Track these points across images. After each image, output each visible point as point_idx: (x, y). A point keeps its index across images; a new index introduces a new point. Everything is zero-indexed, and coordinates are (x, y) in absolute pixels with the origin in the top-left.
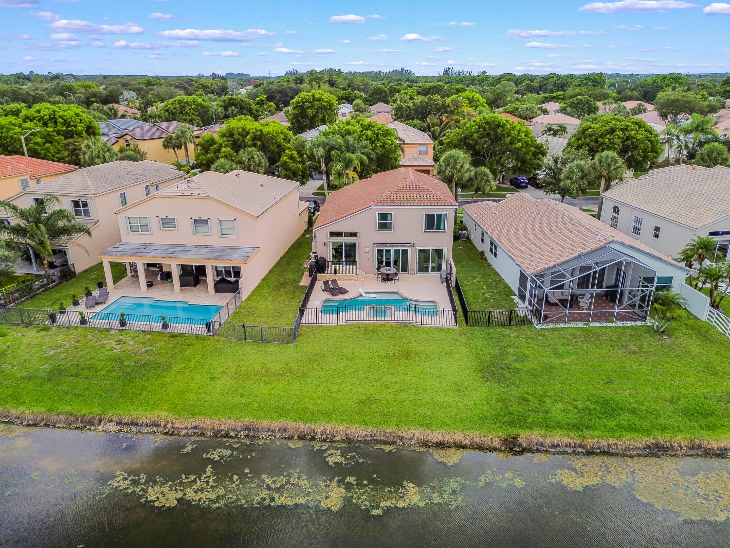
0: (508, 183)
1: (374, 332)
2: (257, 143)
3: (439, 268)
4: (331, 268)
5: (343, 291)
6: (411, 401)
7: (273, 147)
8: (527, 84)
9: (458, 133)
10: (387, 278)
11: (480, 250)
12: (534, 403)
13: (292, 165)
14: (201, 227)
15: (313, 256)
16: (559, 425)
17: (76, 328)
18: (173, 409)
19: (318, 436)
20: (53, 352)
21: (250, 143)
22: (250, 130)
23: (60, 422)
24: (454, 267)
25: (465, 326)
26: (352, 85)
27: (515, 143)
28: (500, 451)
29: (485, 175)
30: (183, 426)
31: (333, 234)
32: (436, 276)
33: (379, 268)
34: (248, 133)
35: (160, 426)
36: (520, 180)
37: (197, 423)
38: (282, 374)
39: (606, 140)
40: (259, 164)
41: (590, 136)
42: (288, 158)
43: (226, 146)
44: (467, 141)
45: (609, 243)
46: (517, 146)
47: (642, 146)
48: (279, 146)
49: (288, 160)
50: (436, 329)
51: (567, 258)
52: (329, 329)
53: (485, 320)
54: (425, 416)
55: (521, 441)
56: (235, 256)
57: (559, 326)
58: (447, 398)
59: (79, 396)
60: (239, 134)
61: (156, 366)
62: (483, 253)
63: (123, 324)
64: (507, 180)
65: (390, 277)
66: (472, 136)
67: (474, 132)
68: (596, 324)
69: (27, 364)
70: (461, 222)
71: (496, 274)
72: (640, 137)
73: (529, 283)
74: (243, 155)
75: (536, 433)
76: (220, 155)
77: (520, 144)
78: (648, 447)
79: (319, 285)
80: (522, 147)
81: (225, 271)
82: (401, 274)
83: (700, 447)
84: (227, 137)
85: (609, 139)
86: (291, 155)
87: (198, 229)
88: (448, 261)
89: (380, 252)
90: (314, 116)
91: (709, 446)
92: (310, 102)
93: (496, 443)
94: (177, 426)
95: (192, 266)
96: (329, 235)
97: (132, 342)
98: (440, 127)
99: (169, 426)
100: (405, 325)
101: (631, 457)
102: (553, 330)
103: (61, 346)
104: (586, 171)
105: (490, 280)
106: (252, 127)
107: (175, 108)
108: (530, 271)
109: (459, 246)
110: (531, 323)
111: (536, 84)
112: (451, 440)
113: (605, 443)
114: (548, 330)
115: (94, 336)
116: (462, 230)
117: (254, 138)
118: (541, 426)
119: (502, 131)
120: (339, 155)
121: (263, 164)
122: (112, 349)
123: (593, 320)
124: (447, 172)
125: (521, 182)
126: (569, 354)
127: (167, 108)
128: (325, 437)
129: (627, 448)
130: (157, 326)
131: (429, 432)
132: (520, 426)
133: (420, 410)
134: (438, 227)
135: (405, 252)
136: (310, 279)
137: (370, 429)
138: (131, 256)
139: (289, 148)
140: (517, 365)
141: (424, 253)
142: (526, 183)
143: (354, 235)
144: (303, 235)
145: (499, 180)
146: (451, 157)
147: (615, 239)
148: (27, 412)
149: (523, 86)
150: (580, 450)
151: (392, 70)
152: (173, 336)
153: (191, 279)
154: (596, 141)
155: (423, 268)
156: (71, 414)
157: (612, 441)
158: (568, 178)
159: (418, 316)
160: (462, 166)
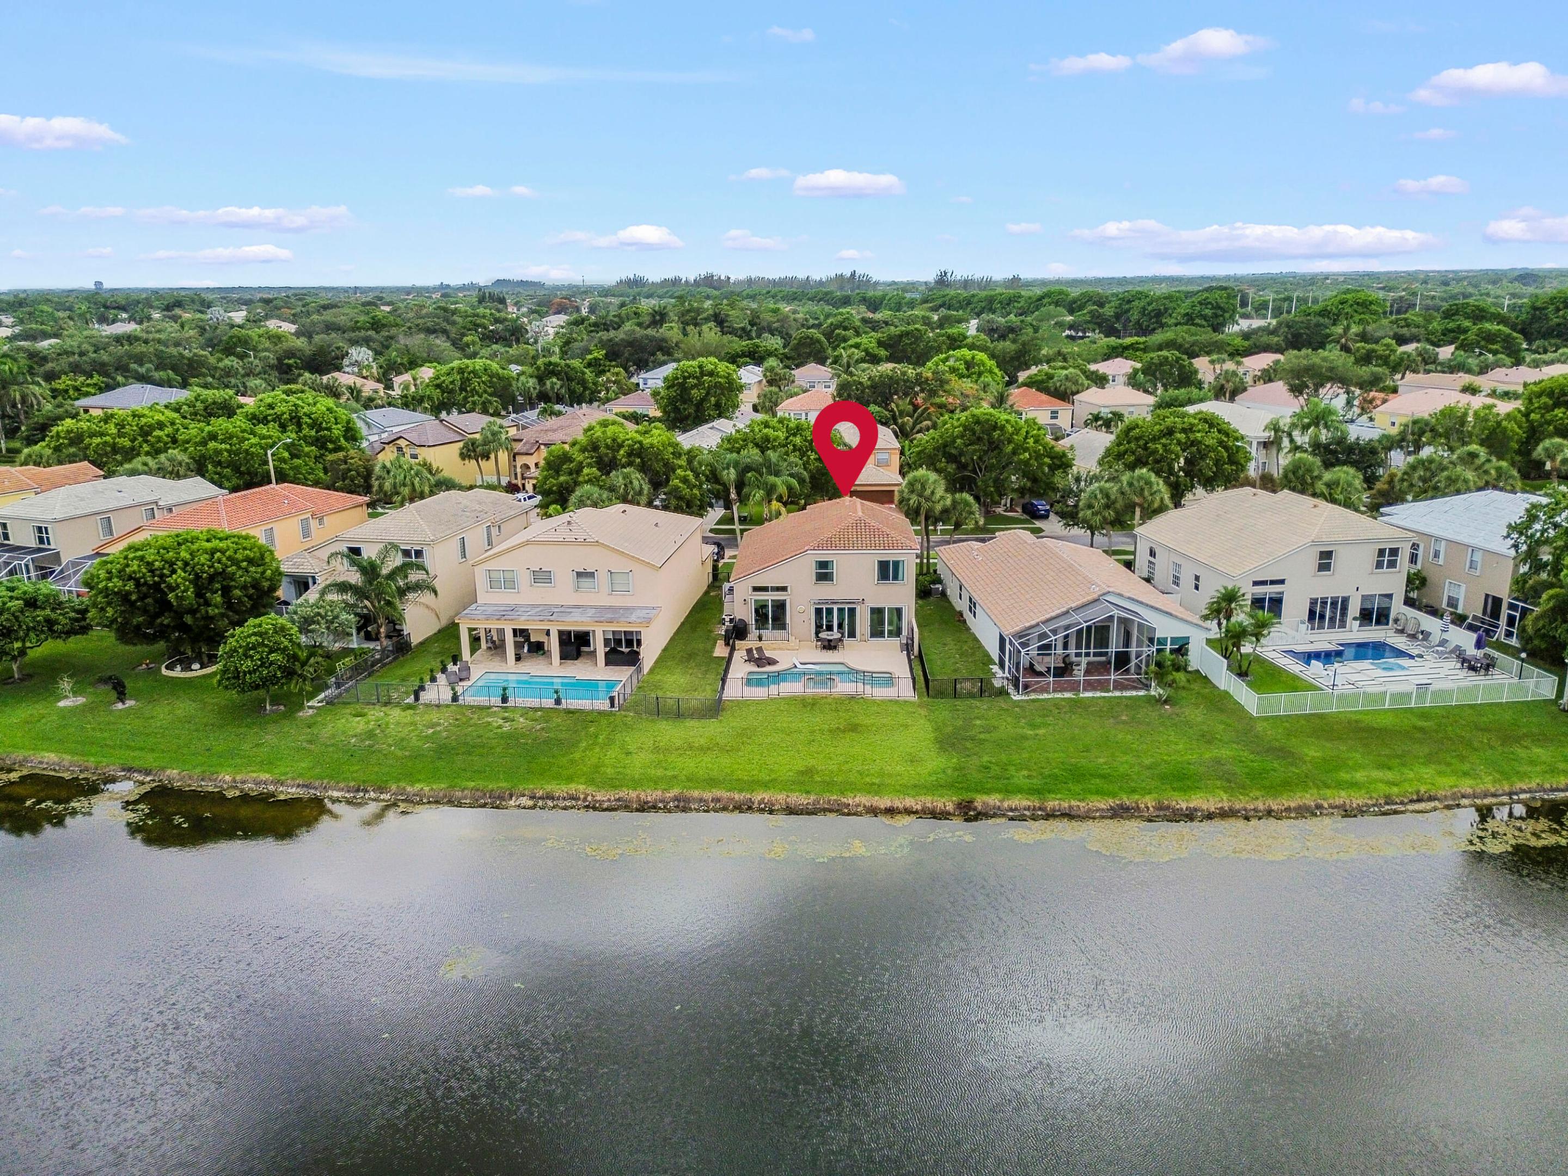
0: (1019, 509)
1: (813, 704)
2: (634, 461)
3: (898, 633)
4: (753, 633)
5: (772, 662)
6: (858, 771)
7: (658, 466)
8: (1091, 312)
9: (933, 439)
10: (830, 646)
11: (958, 609)
12: (996, 770)
13: (686, 491)
14: (585, 582)
15: (727, 619)
16: (1020, 790)
17: (448, 706)
18: (591, 782)
19: (756, 805)
20: (431, 731)
21: (624, 460)
22: (624, 442)
23: (465, 798)
24: (916, 629)
25: (925, 699)
26: (758, 321)
27: (1021, 454)
28: (954, 815)
29: (967, 504)
30: (605, 799)
31: (756, 589)
32: (895, 642)
33: (817, 633)
34: (621, 446)
35: (578, 799)
36: (1036, 506)
37: (621, 794)
38: (709, 749)
39: (1159, 446)
40: (640, 493)
41: (1137, 439)
42: (681, 481)
43: (590, 466)
44: (947, 449)
45: (1104, 594)
46: (1022, 457)
47: (1212, 455)
48: (666, 464)
49: (680, 485)
50: (891, 701)
51: (1053, 614)
52: (759, 703)
53: (950, 690)
54: (874, 784)
55: (976, 804)
56: (633, 618)
57: (1041, 697)
58: (898, 768)
59: (480, 772)
60: (607, 447)
61: (560, 742)
62: (961, 614)
63: (505, 699)
64: (1017, 506)
65: (832, 644)
66: (954, 442)
67: (957, 437)
68: (1089, 694)
69: (404, 743)
70: (935, 571)
71: (976, 640)
72: (1210, 441)
73: (1008, 646)
74: (617, 478)
75: (993, 797)
76: (581, 479)
77: (1027, 455)
78: (1112, 808)
79: (740, 655)
80: (1030, 459)
81: (614, 639)
82: (847, 640)
83: (1168, 808)
84: (589, 451)
85: (1164, 445)
86: (685, 476)
87: (581, 585)
88: (909, 623)
89: (818, 612)
90: (703, 400)
91: (1178, 807)
92: (697, 378)
93: (950, 807)
94: (598, 798)
95: (570, 632)
96: (750, 589)
97: (521, 720)
98: (912, 417)
99: (589, 798)
100: (852, 698)
101: (1094, 818)
102: (1033, 701)
103: (439, 724)
104: (1113, 497)
105: (965, 647)
106: (627, 437)
107: (452, 382)
108: (1009, 630)
109: (929, 604)
110: (1008, 694)
111: (1108, 311)
112: (901, 806)
113: (1066, 805)
114: (1027, 701)
115: (473, 713)
116: (934, 582)
117: (630, 454)
118: (999, 791)
119: (999, 436)
120: (757, 479)
121: (645, 492)
122: (500, 727)
123: (1085, 690)
124: (911, 502)
125: (1038, 510)
126: (1045, 725)
127: (438, 381)
128: (763, 806)
129: (1089, 810)
130: (549, 703)
131: (876, 798)
132: (978, 791)
133: (868, 779)
134: (896, 577)
135: (852, 611)
136: (728, 649)
137: (812, 798)
138: (498, 619)
139: (680, 467)
140: (982, 736)
141: (877, 613)
142: (1046, 511)
143: (784, 589)
144: (706, 593)
145: (1005, 505)
146: (916, 480)
147: (1111, 590)
148: (427, 789)
149: (1084, 315)
150: (1040, 813)
151: (833, 275)
152: (569, 712)
153: (572, 649)
154: (1145, 448)
155: (877, 632)
156: (478, 790)
157: (1073, 803)
158: (1090, 506)
159: (868, 687)
160: (933, 493)
